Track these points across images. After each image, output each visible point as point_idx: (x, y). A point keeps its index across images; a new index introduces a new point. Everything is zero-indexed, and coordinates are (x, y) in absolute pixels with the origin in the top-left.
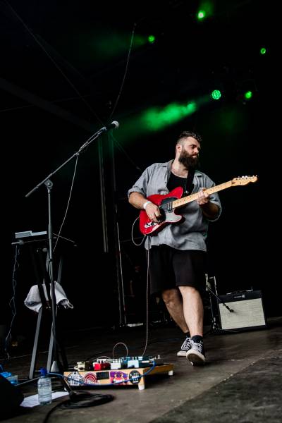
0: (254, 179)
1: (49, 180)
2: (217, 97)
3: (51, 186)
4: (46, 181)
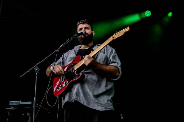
1: (37, 67)
2: (148, 15)
3: (38, 71)
4: (35, 67)
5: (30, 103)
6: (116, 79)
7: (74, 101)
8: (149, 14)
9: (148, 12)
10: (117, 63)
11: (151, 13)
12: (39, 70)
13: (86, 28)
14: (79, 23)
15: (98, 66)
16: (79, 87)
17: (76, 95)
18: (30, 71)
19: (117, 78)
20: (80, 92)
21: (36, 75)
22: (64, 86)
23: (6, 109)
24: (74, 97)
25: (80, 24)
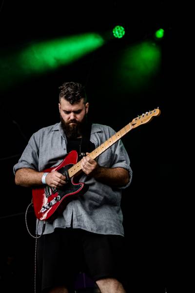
0: (156, 112)
2: (120, 35)
6: (125, 188)
7: (65, 228)
9: (119, 29)
10: (125, 162)
15: (103, 172)
19: (125, 185)
20: (82, 215)
22: (53, 203)
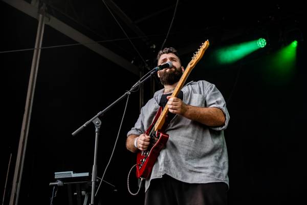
1: (98, 118)
2: (262, 46)
3: (100, 125)
4: (94, 119)
5: (87, 174)
7: (162, 177)
8: (263, 44)
9: (262, 41)
11: (267, 41)
12: (101, 123)
13: (172, 59)
14: (161, 52)
16: (168, 153)
17: (163, 165)
18: (87, 125)
20: (169, 161)
21: (96, 131)
23: (50, 184)
24: (161, 169)
25: (164, 53)
